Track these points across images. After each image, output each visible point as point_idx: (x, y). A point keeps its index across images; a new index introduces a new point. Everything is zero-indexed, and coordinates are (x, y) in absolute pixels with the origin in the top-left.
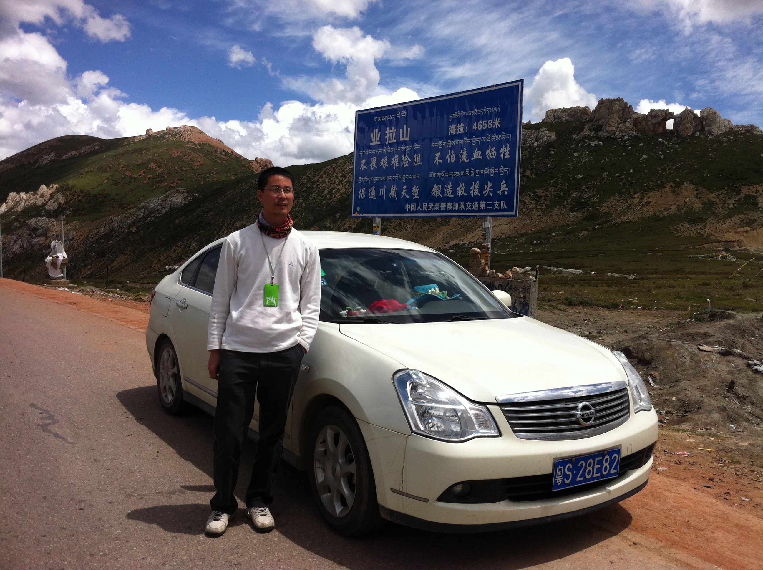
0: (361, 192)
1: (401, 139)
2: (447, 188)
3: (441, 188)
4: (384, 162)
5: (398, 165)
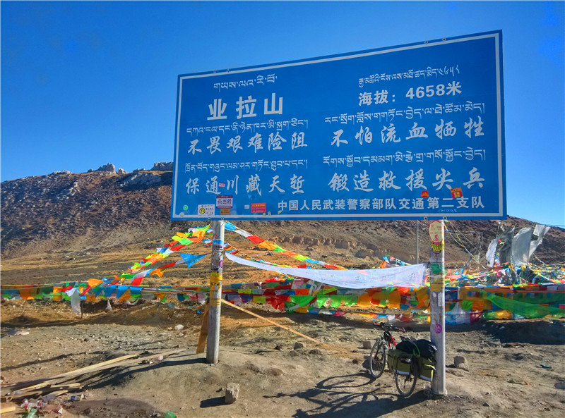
0: (192, 184)
1: (266, 112)
2: (359, 179)
3: (346, 179)
4: (235, 143)
5: (262, 148)
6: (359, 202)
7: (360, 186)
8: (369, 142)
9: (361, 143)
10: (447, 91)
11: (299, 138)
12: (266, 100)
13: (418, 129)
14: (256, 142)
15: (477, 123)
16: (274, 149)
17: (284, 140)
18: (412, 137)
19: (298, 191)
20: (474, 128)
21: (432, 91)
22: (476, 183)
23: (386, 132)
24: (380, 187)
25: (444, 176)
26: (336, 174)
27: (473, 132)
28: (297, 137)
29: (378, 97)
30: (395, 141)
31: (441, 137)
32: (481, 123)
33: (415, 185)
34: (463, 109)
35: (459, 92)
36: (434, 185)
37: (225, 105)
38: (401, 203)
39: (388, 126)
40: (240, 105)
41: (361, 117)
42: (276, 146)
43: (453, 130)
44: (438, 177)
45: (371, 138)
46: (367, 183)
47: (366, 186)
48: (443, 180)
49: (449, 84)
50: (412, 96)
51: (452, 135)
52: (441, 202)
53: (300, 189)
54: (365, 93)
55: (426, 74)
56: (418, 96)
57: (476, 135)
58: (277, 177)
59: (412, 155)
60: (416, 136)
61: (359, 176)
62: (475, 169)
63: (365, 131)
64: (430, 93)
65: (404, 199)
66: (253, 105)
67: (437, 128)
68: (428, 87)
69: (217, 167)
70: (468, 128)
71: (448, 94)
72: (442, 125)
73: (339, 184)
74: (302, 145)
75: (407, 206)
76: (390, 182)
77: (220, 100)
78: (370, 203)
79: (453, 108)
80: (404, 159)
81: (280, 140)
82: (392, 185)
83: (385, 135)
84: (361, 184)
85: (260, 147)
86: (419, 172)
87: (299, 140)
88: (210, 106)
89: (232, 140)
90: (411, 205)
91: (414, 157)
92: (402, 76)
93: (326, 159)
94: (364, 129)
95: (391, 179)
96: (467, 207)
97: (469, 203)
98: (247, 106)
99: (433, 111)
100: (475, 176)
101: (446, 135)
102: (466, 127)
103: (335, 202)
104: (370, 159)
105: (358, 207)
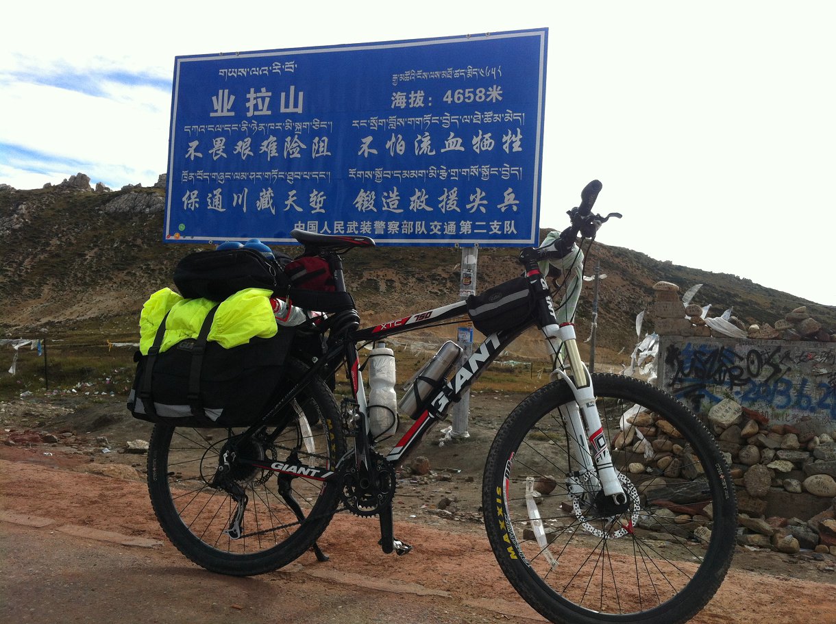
0: (189, 198)
1: (283, 110)
2: (388, 197)
3: (374, 197)
4: (243, 148)
5: (277, 155)
6: (387, 225)
7: (389, 207)
8: (401, 153)
9: (392, 154)
10: (487, 96)
11: (322, 144)
12: (283, 95)
13: (455, 140)
14: (270, 147)
15: (516, 136)
16: (291, 157)
17: (303, 146)
18: (447, 149)
19: (318, 210)
20: (512, 142)
21: (472, 95)
22: (510, 206)
23: (420, 142)
24: (411, 208)
25: (479, 197)
26: (362, 190)
27: (511, 147)
28: (319, 143)
29: (413, 99)
30: (429, 154)
31: (478, 151)
32: (520, 136)
33: (448, 206)
34: (503, 118)
35: (500, 98)
36: (468, 206)
37: (232, 98)
38: (433, 227)
39: (422, 135)
40: (252, 99)
41: (394, 122)
42: (293, 153)
43: (491, 143)
44: (472, 198)
45: (403, 148)
46: (397, 202)
47: (395, 206)
48: (477, 202)
49: (490, 89)
50: (449, 100)
51: (490, 149)
52: (474, 227)
53: (320, 208)
54: (399, 93)
55: (466, 73)
56: (456, 101)
57: (514, 151)
58: (294, 192)
59: (447, 170)
60: (452, 148)
61: (389, 193)
62: (510, 190)
63: (397, 139)
64: (469, 98)
65: (436, 223)
66: (267, 100)
67: (475, 140)
68: (467, 91)
69: (222, 177)
70: (506, 142)
71: (488, 100)
72: (480, 137)
73: (365, 203)
74: (325, 154)
75: (439, 230)
76: (423, 202)
77: (226, 91)
78: (400, 226)
79: (492, 117)
80: (438, 175)
81: (299, 146)
82: (423, 206)
83: (419, 146)
84: (390, 204)
85: (274, 153)
86: (452, 191)
87: (321, 147)
88: (214, 98)
89: (240, 143)
90: (442, 230)
91: (449, 174)
92: (441, 75)
93: (352, 171)
94: (396, 136)
95: (423, 199)
96: (500, 233)
97: (502, 228)
98: (260, 100)
99: (472, 120)
100: (510, 198)
101: (483, 149)
102: (504, 140)
103: (360, 224)
104: (401, 174)
105: (386, 230)
